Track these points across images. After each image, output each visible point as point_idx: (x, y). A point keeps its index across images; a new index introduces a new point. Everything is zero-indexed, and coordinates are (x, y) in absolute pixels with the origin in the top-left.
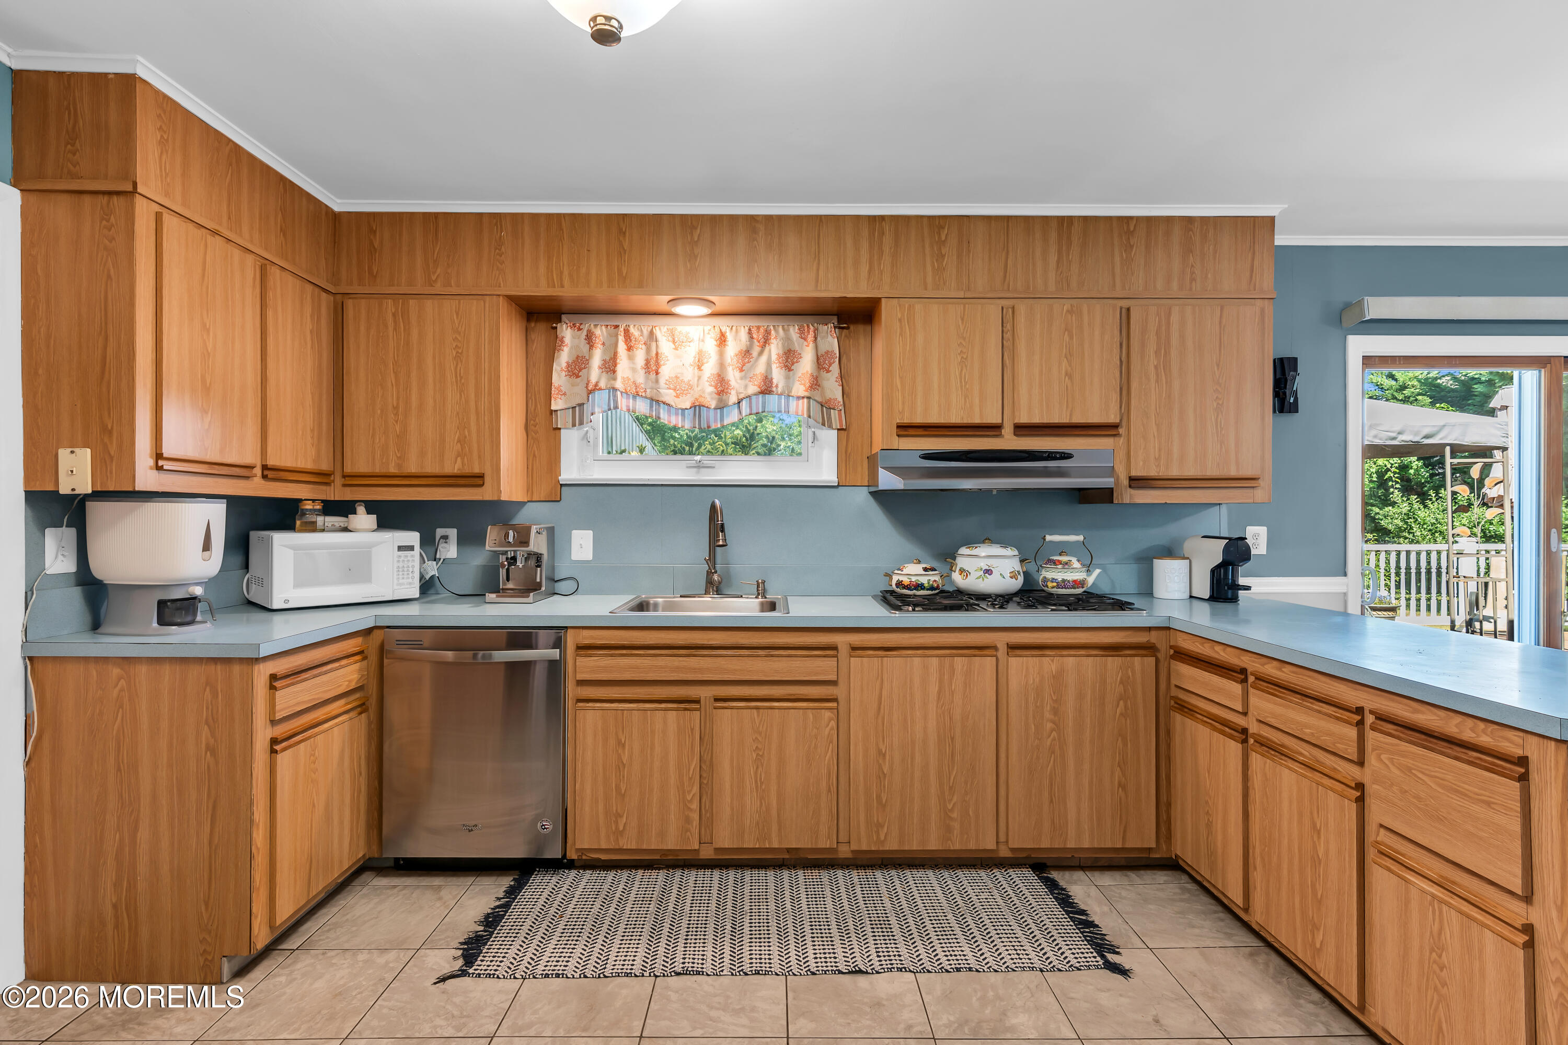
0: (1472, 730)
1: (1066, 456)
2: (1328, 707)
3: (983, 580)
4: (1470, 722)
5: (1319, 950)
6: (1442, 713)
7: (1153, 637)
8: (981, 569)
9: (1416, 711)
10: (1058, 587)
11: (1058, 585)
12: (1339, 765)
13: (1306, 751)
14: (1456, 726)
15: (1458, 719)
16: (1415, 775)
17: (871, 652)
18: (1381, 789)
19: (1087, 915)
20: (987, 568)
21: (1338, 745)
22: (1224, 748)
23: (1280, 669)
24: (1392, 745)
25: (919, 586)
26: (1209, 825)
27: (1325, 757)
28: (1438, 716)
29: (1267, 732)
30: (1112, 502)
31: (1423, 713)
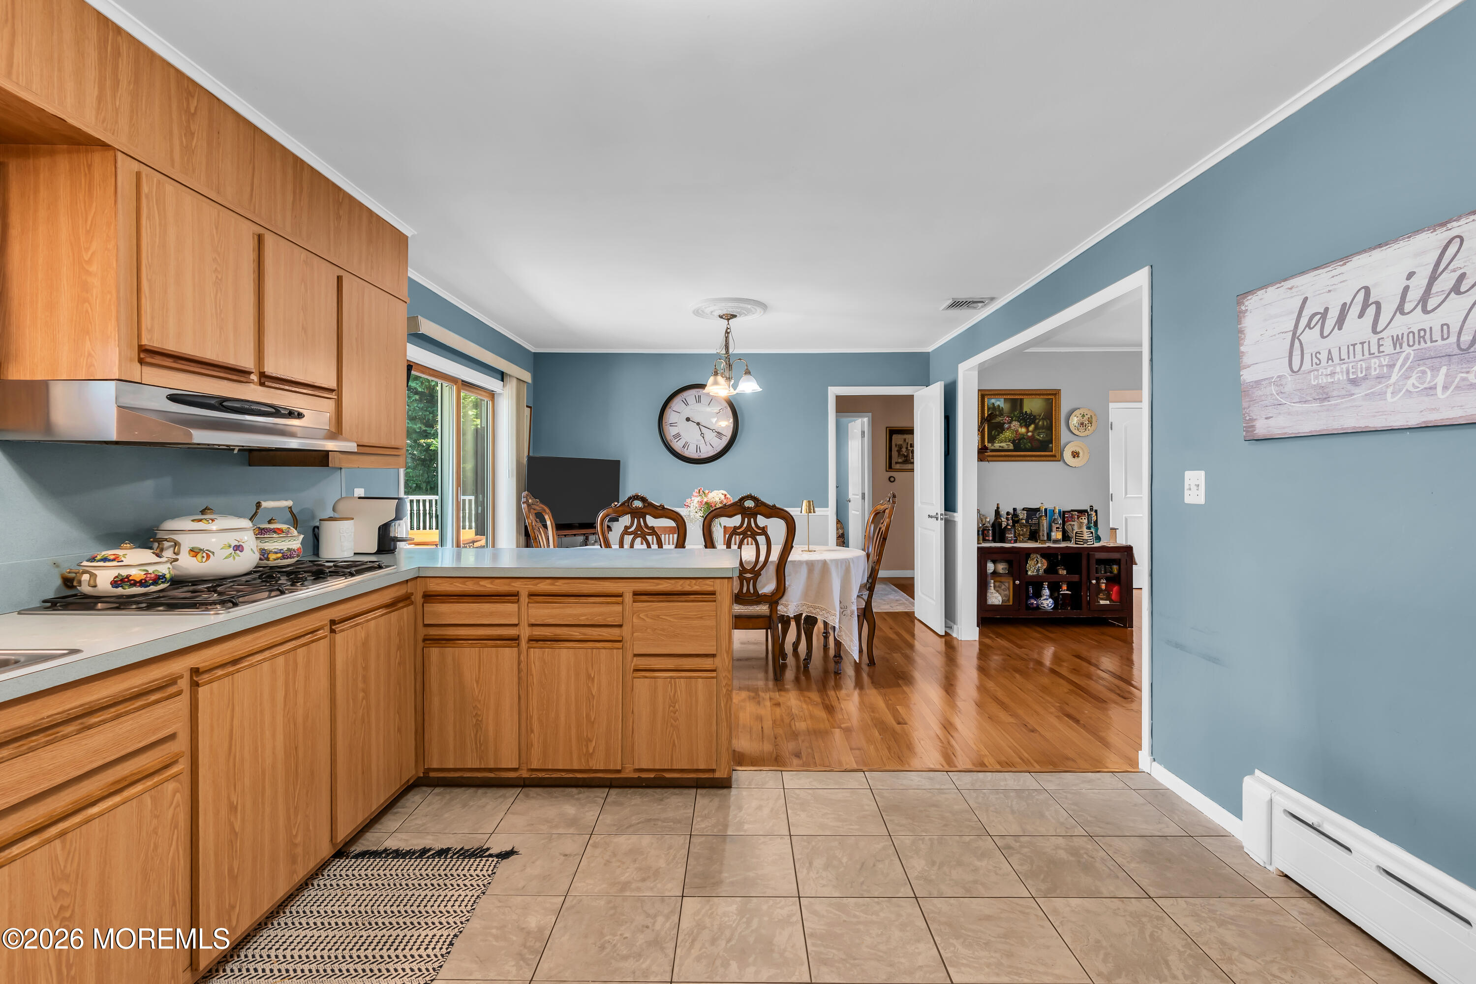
0: (689, 585)
1: (292, 414)
2: (598, 598)
3: (234, 558)
4: (688, 581)
5: (591, 755)
6: (673, 581)
7: (409, 588)
8: (230, 546)
9: (658, 584)
10: (284, 557)
11: (283, 556)
12: (604, 632)
13: (576, 633)
14: (681, 586)
15: (682, 582)
16: (661, 618)
17: (220, 672)
18: (639, 634)
19: (430, 850)
20: (237, 543)
21: (608, 619)
22: (497, 657)
23: (553, 584)
24: (647, 606)
25: (158, 579)
26: (478, 725)
27: (593, 631)
28: (670, 583)
29: (539, 632)
30: (328, 466)
31: (661, 584)
